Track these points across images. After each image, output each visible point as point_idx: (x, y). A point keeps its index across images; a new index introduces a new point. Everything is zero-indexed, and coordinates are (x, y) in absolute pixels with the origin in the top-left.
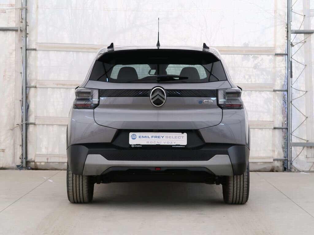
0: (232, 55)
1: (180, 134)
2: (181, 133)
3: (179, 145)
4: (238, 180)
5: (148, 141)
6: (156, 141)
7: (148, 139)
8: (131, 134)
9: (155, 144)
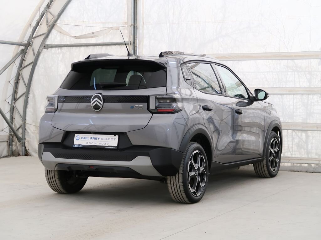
0: (309, 60)
1: (112, 136)
2: (114, 136)
3: (111, 146)
4: (174, 180)
5: (87, 142)
6: (94, 142)
7: (87, 140)
8: (76, 135)
9: (93, 145)
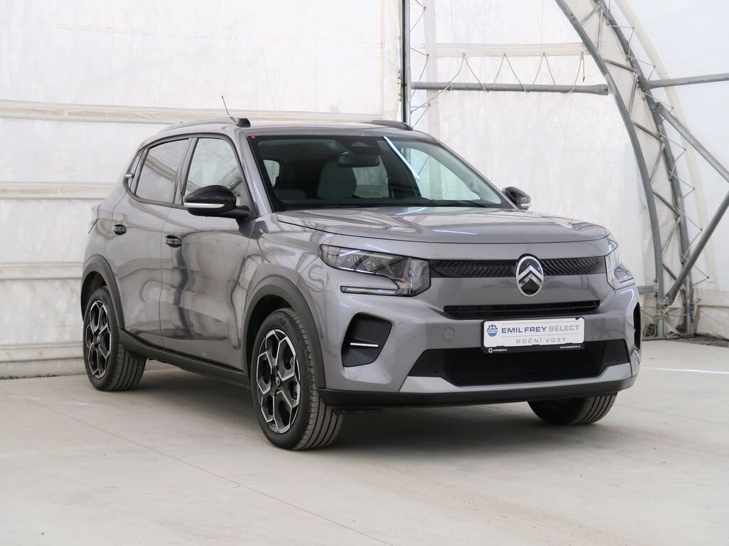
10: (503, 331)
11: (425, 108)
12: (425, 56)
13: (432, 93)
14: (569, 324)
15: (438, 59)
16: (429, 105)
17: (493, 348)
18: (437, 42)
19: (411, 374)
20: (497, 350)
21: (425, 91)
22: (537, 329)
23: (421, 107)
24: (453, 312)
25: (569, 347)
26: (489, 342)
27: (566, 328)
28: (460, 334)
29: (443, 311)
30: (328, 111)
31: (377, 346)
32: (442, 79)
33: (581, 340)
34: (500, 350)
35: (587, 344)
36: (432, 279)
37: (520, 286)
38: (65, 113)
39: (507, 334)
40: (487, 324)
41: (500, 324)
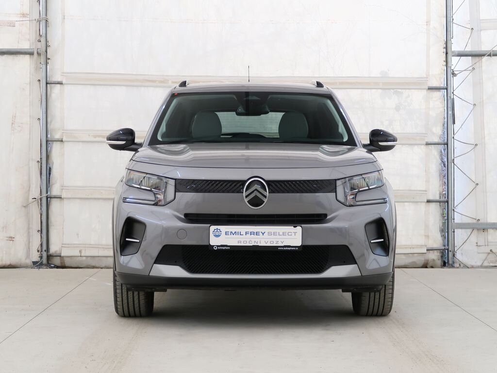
10: (226, 233)
11: (469, 72)
12: (470, 30)
13: (477, 59)
14: (287, 231)
15: (482, 32)
16: (474, 69)
17: (218, 246)
18: (481, 18)
19: (155, 262)
20: (221, 248)
21: (471, 57)
22: (257, 234)
23: (464, 70)
24: (190, 218)
25: (286, 248)
26: (214, 241)
27: (284, 234)
28: (191, 235)
29: (183, 217)
30: (379, 76)
31: (138, 241)
32: (485, 48)
33: (299, 244)
34: (224, 248)
35: (303, 247)
36: (176, 193)
37: (246, 200)
38: (170, 82)
39: (230, 236)
40: (213, 228)
41: (223, 228)
